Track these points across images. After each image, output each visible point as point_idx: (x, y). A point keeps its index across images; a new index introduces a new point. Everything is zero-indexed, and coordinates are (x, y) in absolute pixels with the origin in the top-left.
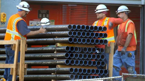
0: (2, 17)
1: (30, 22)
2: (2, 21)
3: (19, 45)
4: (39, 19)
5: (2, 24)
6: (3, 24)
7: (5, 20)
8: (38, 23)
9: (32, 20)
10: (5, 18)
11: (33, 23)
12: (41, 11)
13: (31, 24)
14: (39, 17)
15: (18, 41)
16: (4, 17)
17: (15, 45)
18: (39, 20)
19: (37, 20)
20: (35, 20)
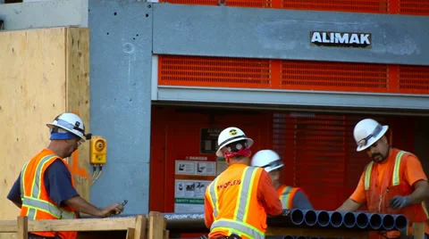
0: (94, 151)
1: (178, 163)
2: (94, 160)
3: (145, 231)
4: (205, 156)
5: (95, 169)
6: (97, 169)
7: (104, 157)
8: (202, 168)
9: (183, 158)
10: (104, 151)
11: (185, 168)
12: (209, 131)
13: (181, 169)
14: (203, 149)
15: (142, 220)
16: (100, 149)
17: (133, 231)
18: (203, 158)
19: (197, 158)
20: (191, 158)
